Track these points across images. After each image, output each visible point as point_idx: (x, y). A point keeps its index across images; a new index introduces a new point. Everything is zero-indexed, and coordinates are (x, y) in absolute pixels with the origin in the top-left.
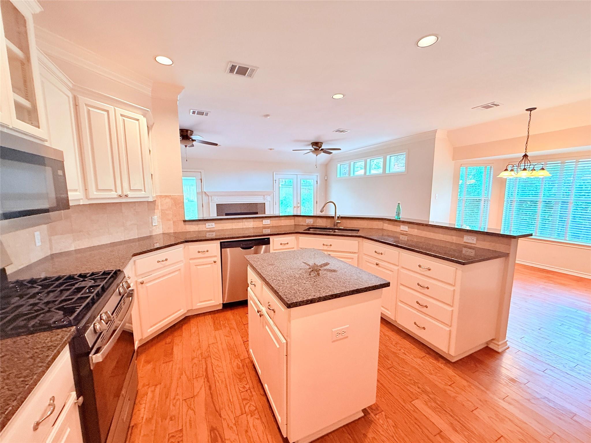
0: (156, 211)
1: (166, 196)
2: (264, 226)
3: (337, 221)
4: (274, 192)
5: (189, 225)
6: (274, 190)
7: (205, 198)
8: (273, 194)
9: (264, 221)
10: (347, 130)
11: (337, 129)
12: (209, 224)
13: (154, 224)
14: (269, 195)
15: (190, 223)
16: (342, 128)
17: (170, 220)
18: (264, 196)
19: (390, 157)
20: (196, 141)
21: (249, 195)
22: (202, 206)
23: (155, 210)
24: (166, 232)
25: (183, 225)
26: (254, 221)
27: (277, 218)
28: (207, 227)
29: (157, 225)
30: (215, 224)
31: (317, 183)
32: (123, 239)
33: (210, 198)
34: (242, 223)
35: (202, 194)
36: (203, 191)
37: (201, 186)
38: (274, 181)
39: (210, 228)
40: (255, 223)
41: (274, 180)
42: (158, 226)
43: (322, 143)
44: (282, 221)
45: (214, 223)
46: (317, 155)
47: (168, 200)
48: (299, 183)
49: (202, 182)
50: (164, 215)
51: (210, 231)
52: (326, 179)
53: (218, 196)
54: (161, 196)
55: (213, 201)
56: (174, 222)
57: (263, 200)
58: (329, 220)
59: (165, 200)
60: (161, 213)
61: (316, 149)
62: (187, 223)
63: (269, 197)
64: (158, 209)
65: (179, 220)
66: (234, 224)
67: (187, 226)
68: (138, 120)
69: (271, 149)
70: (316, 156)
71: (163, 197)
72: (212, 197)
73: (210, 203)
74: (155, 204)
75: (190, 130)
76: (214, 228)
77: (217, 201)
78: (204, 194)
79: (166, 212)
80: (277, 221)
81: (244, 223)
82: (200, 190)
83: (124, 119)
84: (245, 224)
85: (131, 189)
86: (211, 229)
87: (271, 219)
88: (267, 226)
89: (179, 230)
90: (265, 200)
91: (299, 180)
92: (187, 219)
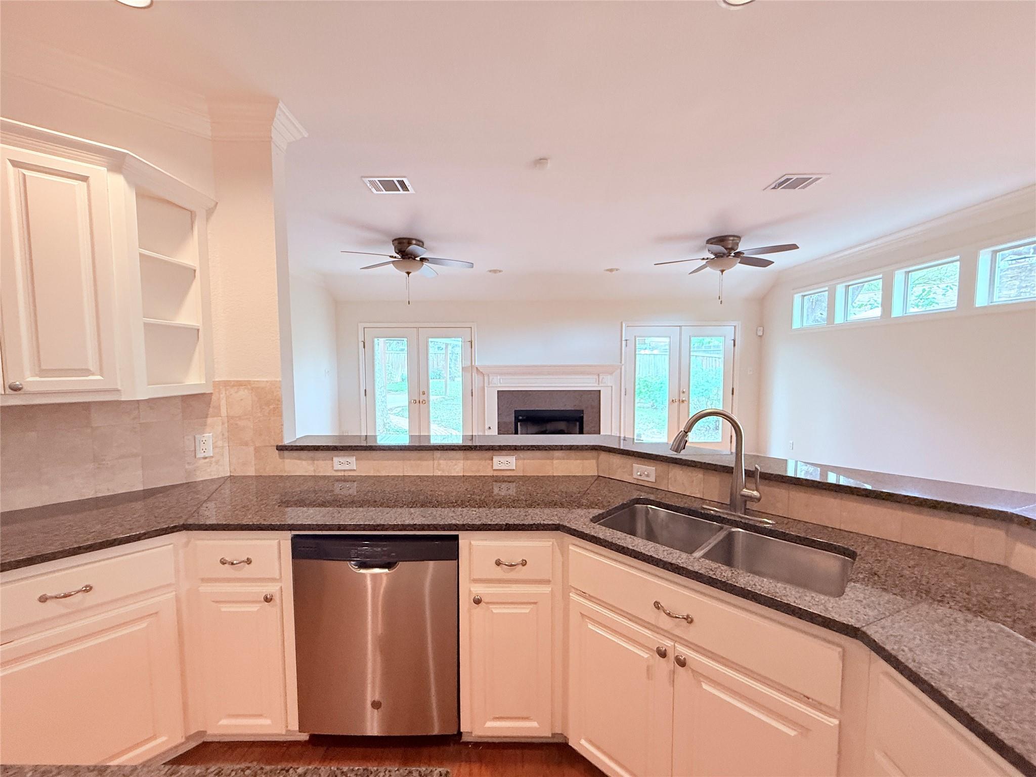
0: (210, 420)
1: (239, 384)
2: (495, 474)
3: (746, 491)
4: (623, 367)
5: (291, 458)
6: (623, 362)
7: (477, 378)
8: (619, 371)
9: (496, 459)
10: (814, 177)
11: (776, 175)
12: (342, 460)
13: (200, 455)
14: (611, 374)
15: (295, 454)
16: (795, 170)
17: (246, 444)
18: (599, 375)
19: (995, 252)
20: (428, 260)
21: (564, 373)
22: (471, 394)
23: (207, 417)
24: (239, 473)
25: (278, 457)
26: (466, 459)
27: (538, 454)
28: (337, 467)
29: (212, 457)
30: (356, 460)
31: (734, 345)
32: (89, 494)
33: (486, 378)
34: (431, 462)
35: (470, 369)
36: (473, 364)
37: (470, 354)
38: (624, 343)
39: (344, 471)
40: (469, 462)
41: (624, 339)
42: (213, 459)
43: (739, 238)
44: (555, 462)
45: (354, 459)
46: (722, 271)
47: (243, 393)
48: (685, 345)
49: (472, 347)
50: (233, 431)
51: (344, 479)
52: (760, 333)
53: (501, 374)
54: (226, 384)
55: (491, 385)
56: (257, 450)
57: (597, 385)
58: (715, 480)
59: (236, 392)
60: (226, 425)
61: (718, 255)
62: (286, 453)
63: (609, 377)
64: (218, 415)
65: (268, 444)
66: (408, 462)
67: (287, 461)
68: (85, 179)
69: (611, 270)
70: (719, 273)
71: (233, 386)
72: (491, 378)
73: (486, 388)
74: (209, 404)
75: (416, 240)
76: (354, 470)
77: (499, 385)
78: (475, 370)
79: (239, 423)
80: (537, 463)
81: (436, 462)
82: (469, 363)
83: (24, 175)
84: (439, 464)
85: (43, 367)
86: (346, 474)
87: (522, 454)
88: (508, 473)
89: (269, 471)
90: (600, 385)
91: (685, 337)
92: (287, 442)
